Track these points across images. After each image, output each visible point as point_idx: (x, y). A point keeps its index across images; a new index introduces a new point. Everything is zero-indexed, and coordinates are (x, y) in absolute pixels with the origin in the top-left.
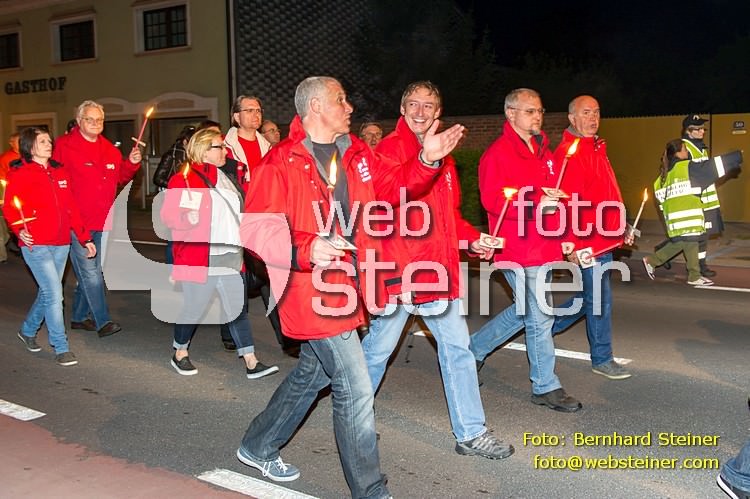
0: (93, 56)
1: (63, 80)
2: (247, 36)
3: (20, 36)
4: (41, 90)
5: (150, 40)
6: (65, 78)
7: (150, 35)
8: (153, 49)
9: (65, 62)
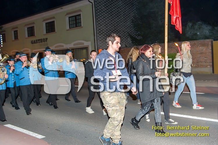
0: (55, 31)
1: (47, 39)
2: (99, 22)
3: (35, 27)
4: (41, 42)
5: (71, 25)
6: (47, 38)
7: (71, 24)
8: (72, 28)
9: (47, 34)
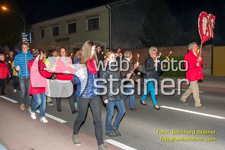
0: (76, 32)
1: (69, 38)
2: (114, 26)
3: (59, 28)
4: (64, 41)
7: (90, 26)
8: (91, 30)
9: (69, 34)
